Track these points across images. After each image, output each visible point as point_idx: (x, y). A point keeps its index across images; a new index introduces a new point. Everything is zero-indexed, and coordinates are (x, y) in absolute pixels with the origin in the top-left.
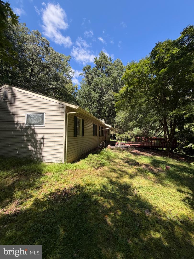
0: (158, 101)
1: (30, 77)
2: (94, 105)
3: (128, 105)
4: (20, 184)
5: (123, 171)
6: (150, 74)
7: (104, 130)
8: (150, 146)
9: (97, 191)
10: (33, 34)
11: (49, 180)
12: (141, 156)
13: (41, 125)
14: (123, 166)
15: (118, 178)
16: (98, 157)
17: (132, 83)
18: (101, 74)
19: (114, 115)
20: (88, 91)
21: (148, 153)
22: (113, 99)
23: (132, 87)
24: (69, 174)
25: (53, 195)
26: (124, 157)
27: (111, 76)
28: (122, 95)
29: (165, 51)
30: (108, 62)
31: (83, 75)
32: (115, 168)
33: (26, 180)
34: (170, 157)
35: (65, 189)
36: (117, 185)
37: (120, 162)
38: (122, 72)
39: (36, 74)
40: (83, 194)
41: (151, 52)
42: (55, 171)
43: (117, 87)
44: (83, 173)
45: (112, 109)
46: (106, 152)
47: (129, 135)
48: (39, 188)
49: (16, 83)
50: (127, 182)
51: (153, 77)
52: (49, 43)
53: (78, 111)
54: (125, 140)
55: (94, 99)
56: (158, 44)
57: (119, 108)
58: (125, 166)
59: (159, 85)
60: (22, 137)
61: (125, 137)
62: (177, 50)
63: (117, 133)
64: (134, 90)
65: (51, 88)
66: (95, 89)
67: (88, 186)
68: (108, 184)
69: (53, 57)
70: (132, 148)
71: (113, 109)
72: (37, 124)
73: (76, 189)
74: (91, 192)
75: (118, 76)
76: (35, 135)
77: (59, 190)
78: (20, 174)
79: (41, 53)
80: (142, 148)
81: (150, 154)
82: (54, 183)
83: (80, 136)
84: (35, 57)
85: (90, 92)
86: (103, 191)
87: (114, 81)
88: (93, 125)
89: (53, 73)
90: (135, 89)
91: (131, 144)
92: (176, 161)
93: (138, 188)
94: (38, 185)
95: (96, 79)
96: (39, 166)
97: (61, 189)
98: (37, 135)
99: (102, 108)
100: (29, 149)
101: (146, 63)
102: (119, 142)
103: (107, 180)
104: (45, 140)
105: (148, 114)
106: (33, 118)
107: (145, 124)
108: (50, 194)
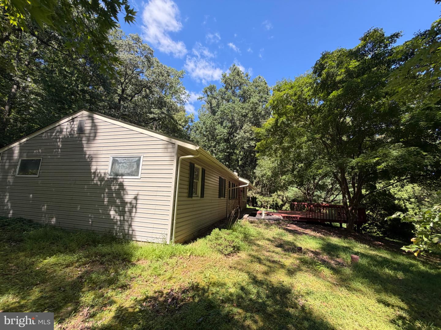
0: (329, 142)
1: (119, 100)
2: (219, 146)
3: (277, 148)
4: (93, 278)
5: (274, 262)
6: (313, 99)
7: (237, 188)
8: (318, 219)
9: (230, 297)
10: (129, 39)
11: (144, 273)
12: (304, 235)
13: (134, 175)
14: (273, 252)
15: (266, 273)
16: (228, 234)
17: (284, 112)
18: (233, 98)
19: (253, 164)
20: (211, 124)
21: (315, 231)
22: (251, 137)
23: (284, 119)
24: (178, 264)
25: (151, 301)
26: (274, 236)
27: (247, 101)
28: (268, 131)
29: (338, 65)
30: (244, 80)
31: (203, 99)
32: (259, 256)
33: (103, 272)
34: (357, 240)
35: (172, 290)
36: (266, 287)
37: (267, 246)
38: (266, 95)
39: (129, 96)
40: (205, 301)
41: (314, 66)
42: (154, 257)
43: (258, 119)
44: (203, 263)
45: (250, 153)
46: (241, 226)
47: (279, 198)
48: (126, 287)
49: (97, 109)
50: (283, 282)
51: (318, 103)
52: (152, 51)
53: (197, 155)
54: (272, 207)
55: (219, 137)
56: (325, 54)
57: (263, 152)
58: (277, 253)
59: (329, 115)
60: (101, 195)
61: (273, 201)
62: (356, 63)
63: (259, 195)
64: (288, 124)
65: (152, 118)
66: (221, 121)
67: (213, 286)
68: (250, 285)
69: (158, 72)
70: (287, 222)
71: (252, 154)
72: (129, 174)
73: (191, 291)
74: (219, 299)
75: (260, 102)
76: (123, 192)
77: (162, 292)
78: (93, 261)
79: (139, 65)
80: (305, 222)
81: (320, 234)
82: (152, 279)
83: (198, 197)
84: (129, 72)
85: (214, 126)
86: (242, 298)
87: (254, 109)
88: (220, 179)
89: (156, 95)
90: (289, 122)
91: (283, 215)
92: (367, 247)
93: (305, 295)
94: (123, 281)
95: (225, 105)
96: (126, 247)
97: (165, 292)
98: (127, 192)
99: (232, 151)
100: (111, 216)
101: (307, 83)
102: (263, 211)
103: (247, 276)
104: (139, 202)
105: (313, 162)
106: (122, 164)
107: (309, 180)
108: (146, 299)
